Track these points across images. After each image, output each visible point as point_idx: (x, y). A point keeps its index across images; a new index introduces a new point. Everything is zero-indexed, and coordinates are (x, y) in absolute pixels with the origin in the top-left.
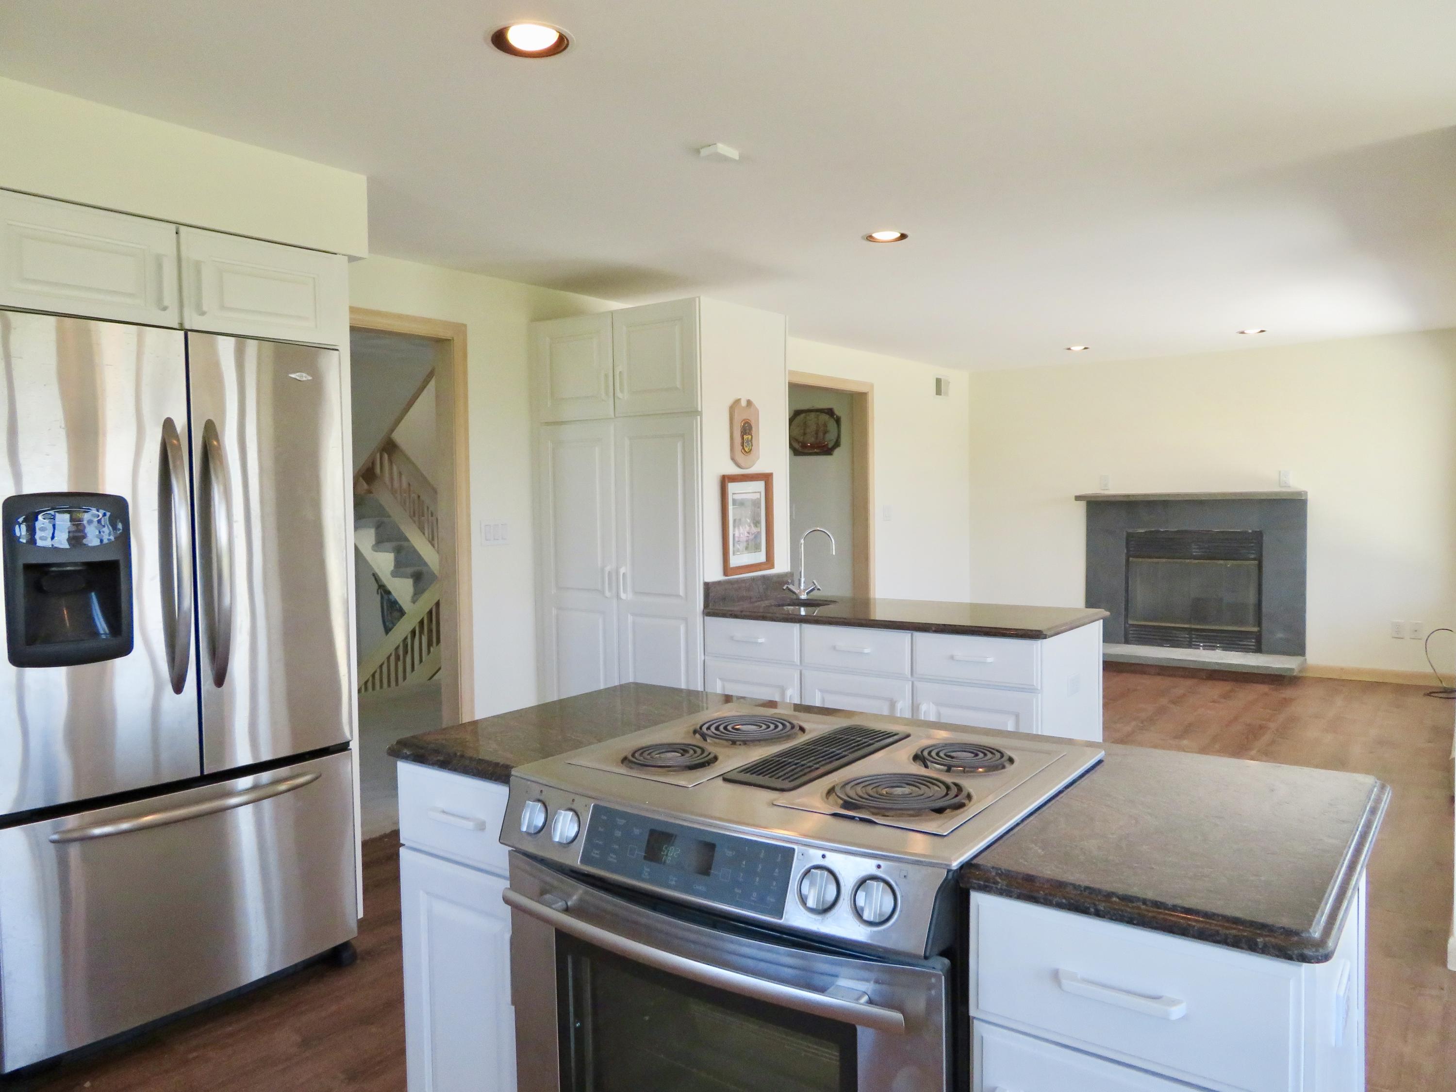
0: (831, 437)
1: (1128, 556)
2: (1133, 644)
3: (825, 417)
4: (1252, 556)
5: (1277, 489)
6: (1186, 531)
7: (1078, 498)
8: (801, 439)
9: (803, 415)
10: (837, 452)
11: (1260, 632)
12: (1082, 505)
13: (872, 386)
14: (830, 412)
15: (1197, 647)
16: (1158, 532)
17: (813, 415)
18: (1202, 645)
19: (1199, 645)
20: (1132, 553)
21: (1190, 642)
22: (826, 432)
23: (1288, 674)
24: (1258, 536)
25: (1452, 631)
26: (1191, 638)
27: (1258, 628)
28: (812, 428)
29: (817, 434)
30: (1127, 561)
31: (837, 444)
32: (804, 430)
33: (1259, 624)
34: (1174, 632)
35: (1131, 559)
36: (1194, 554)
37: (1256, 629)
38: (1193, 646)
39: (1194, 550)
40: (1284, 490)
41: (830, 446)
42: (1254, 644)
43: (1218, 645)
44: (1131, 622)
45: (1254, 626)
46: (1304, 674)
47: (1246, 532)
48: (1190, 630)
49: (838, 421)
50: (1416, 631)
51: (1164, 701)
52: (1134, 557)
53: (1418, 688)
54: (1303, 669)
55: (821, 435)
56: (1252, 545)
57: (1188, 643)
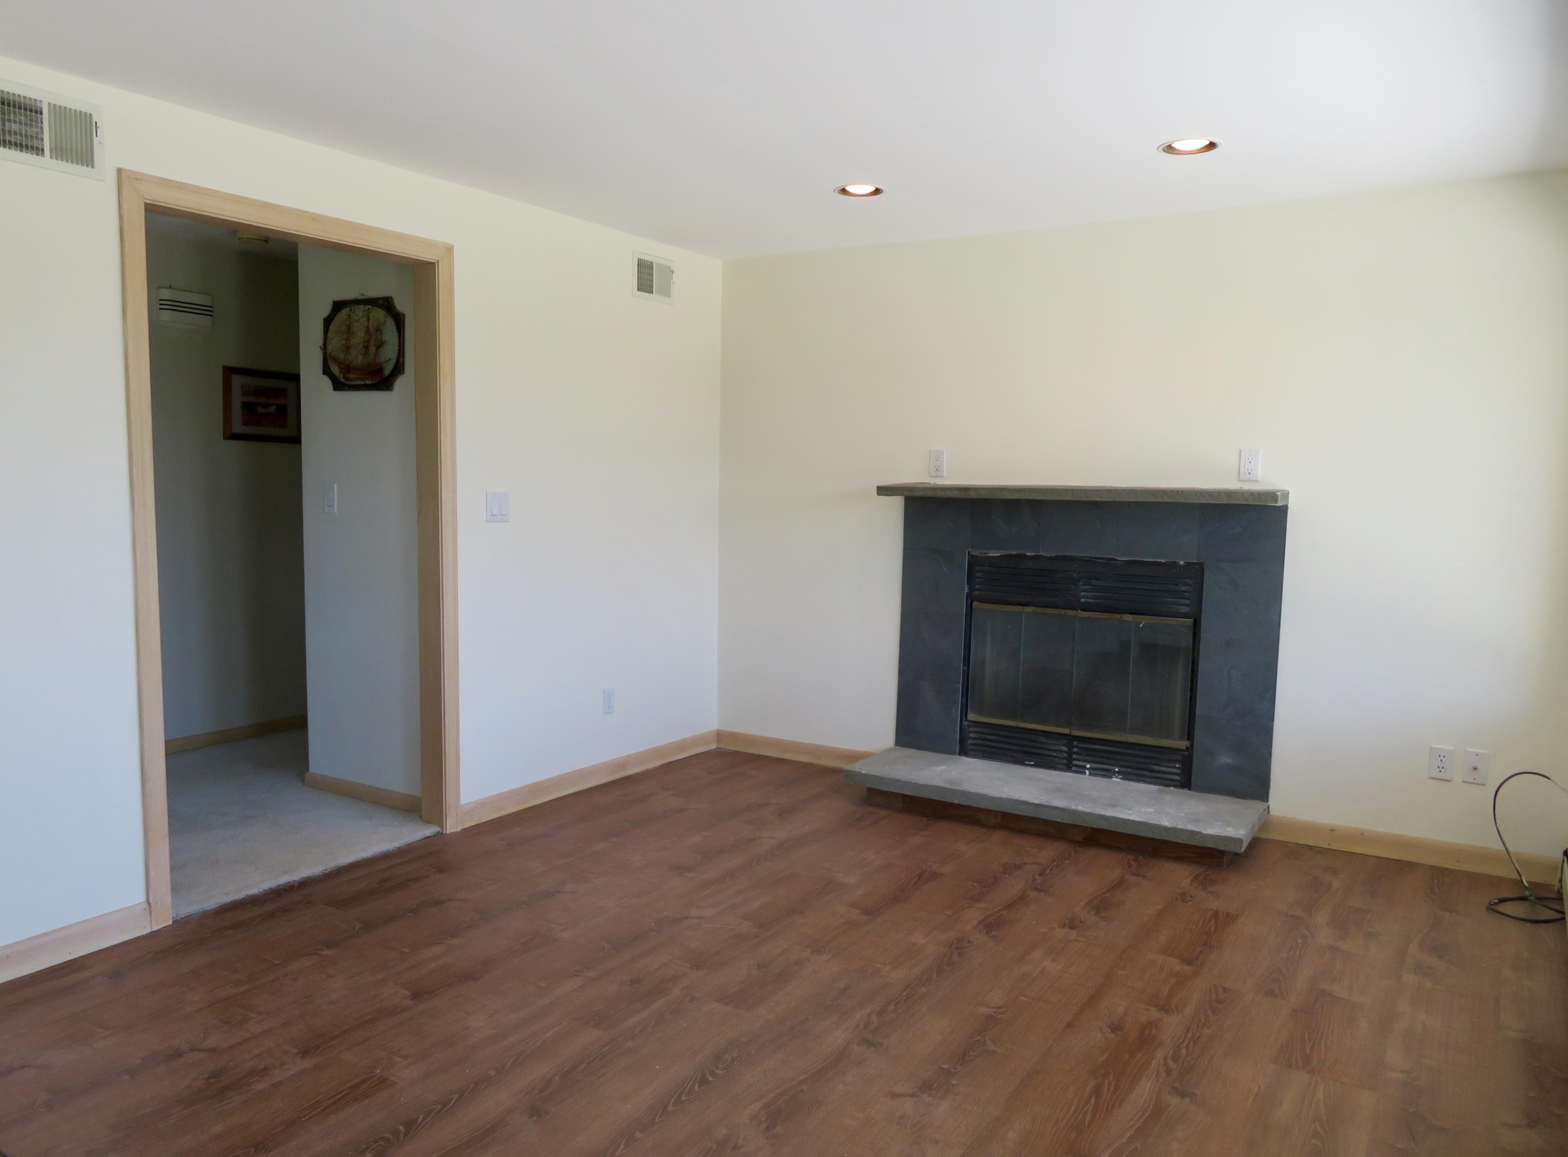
0: (389, 353)
1: (971, 599)
2: (974, 756)
3: (379, 314)
4: (1185, 609)
5: (1233, 485)
6: (1071, 559)
7: (883, 491)
8: (341, 356)
9: (344, 312)
10: (400, 383)
11: (1190, 749)
12: (896, 504)
13: (449, 249)
14: (386, 304)
15: (1081, 770)
16: (1023, 556)
17: (360, 310)
18: (1088, 766)
19: (1085, 767)
20: (977, 593)
21: (1070, 759)
22: (380, 345)
24: (1196, 571)
25: (1548, 778)
26: (1070, 753)
27: (1187, 743)
28: (358, 338)
29: (366, 348)
30: (970, 607)
31: (399, 369)
32: (348, 340)
33: (1190, 736)
34: (1042, 739)
35: (975, 603)
36: (1082, 600)
37: (1183, 744)
38: (1073, 768)
39: (1083, 594)
40: (1247, 487)
41: (387, 371)
42: (1179, 771)
43: (1117, 770)
44: (972, 716)
45: (1181, 738)
47: (1174, 565)
48: (1071, 738)
49: (399, 321)
50: (1475, 769)
51: (973, 916)
52: (981, 600)
53: (1475, 881)
55: (372, 349)
56: (1184, 588)
57: (1065, 761)
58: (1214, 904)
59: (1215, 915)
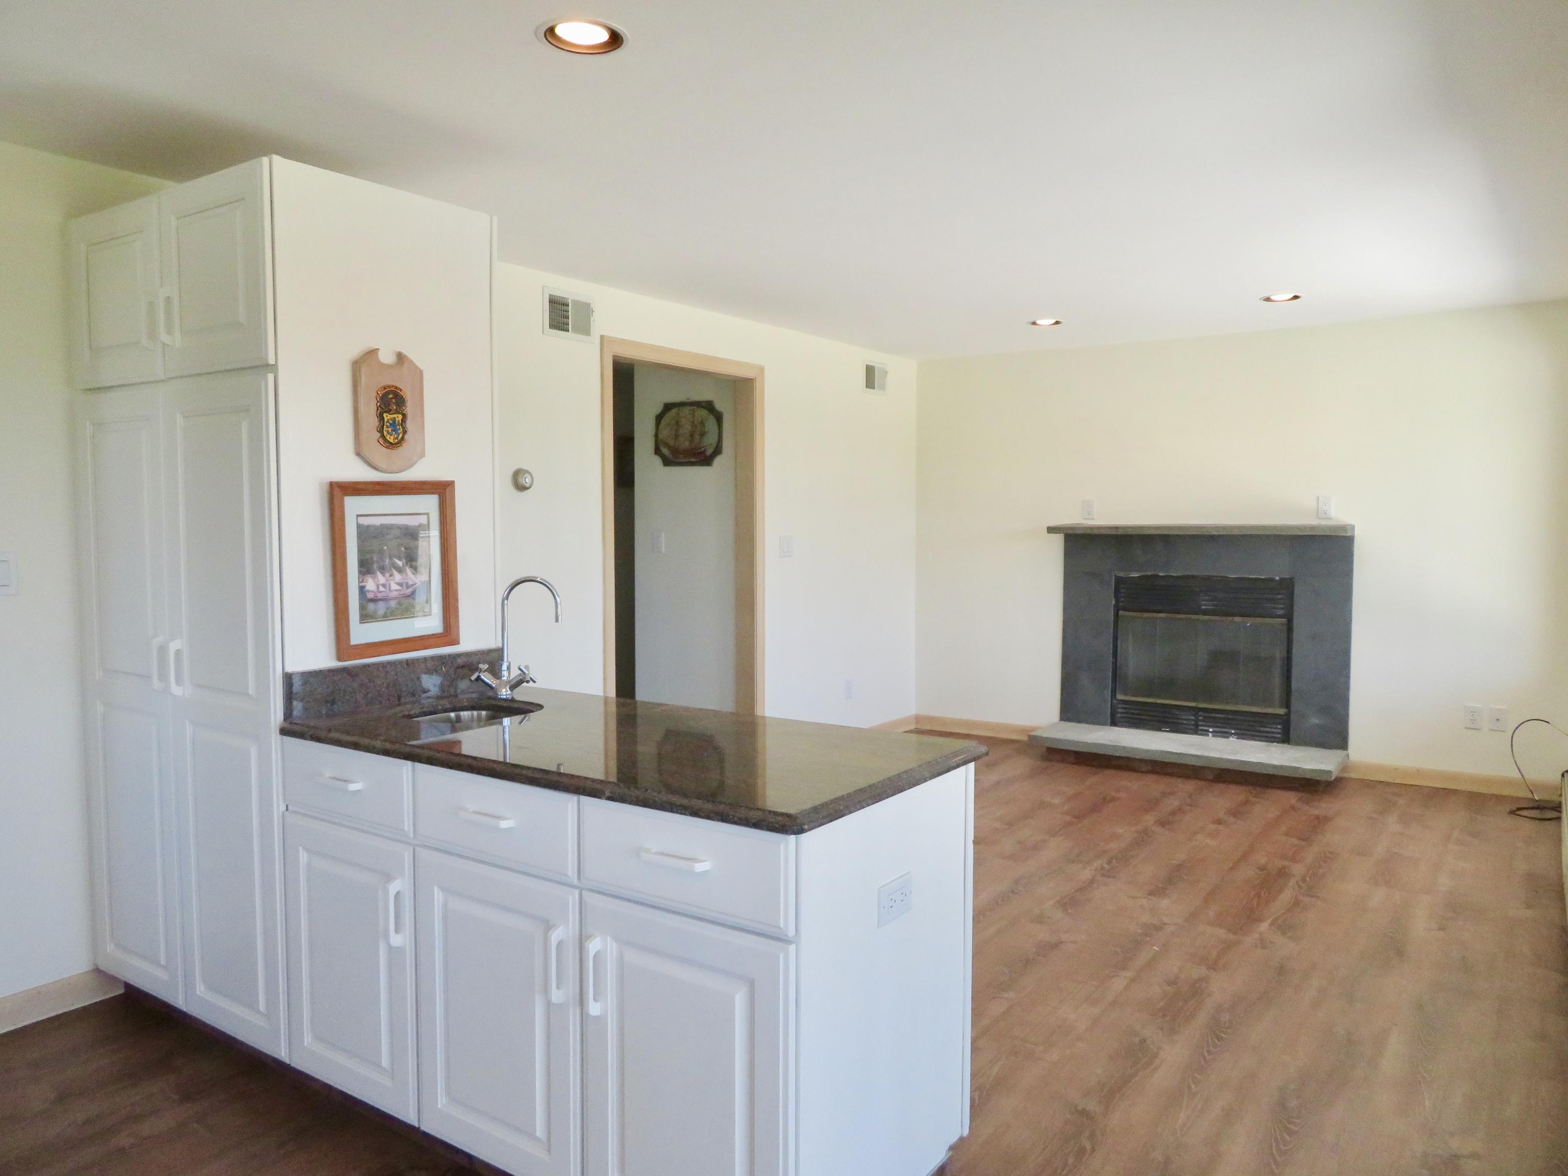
0: (710, 441)
1: (1117, 608)
2: (1122, 726)
3: (702, 413)
4: (1280, 612)
5: (1314, 522)
6: (1193, 577)
7: (1051, 530)
8: (672, 443)
9: (674, 411)
10: (718, 461)
11: (1288, 715)
12: (1059, 539)
13: (762, 370)
14: (709, 406)
15: (1205, 733)
16: (1156, 576)
17: (686, 410)
18: (1211, 730)
19: (1208, 731)
20: (1121, 604)
21: (1197, 726)
22: (702, 434)
23: (1324, 778)
24: (1287, 585)
25: (1548, 722)
26: (1197, 721)
27: (1286, 710)
28: (686, 428)
29: (692, 436)
30: (1117, 616)
31: (718, 451)
32: (677, 430)
33: (1287, 704)
34: (1175, 711)
35: (1121, 612)
36: (1203, 607)
37: (1282, 711)
38: (1200, 732)
39: (1203, 602)
40: (1323, 523)
41: (709, 452)
42: (1279, 731)
43: (1233, 732)
44: (1120, 697)
45: (1281, 707)
46: (1346, 775)
47: (1271, 580)
48: (1196, 710)
49: (719, 417)
50: (1498, 720)
51: (1149, 820)
52: (1125, 609)
53: (1500, 799)
54: (1345, 768)
55: (697, 437)
56: (1279, 596)
57: (1192, 727)
58: (1316, 812)
59: (1318, 817)
